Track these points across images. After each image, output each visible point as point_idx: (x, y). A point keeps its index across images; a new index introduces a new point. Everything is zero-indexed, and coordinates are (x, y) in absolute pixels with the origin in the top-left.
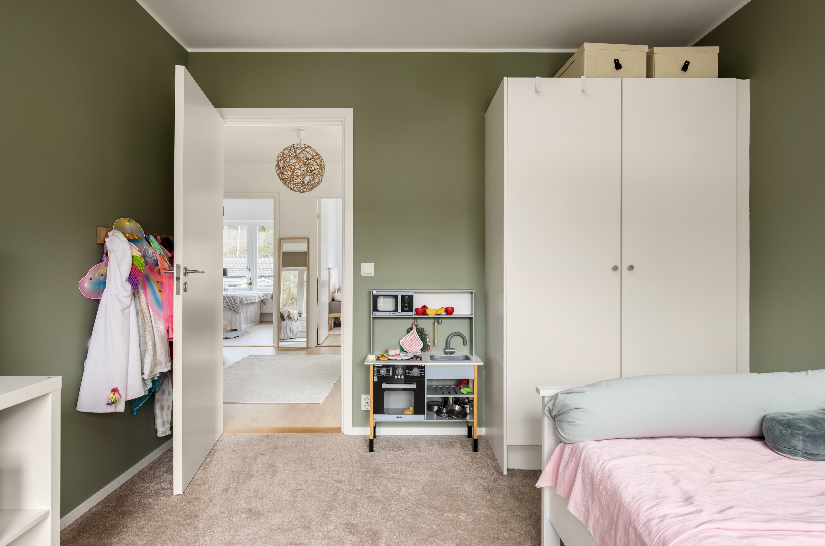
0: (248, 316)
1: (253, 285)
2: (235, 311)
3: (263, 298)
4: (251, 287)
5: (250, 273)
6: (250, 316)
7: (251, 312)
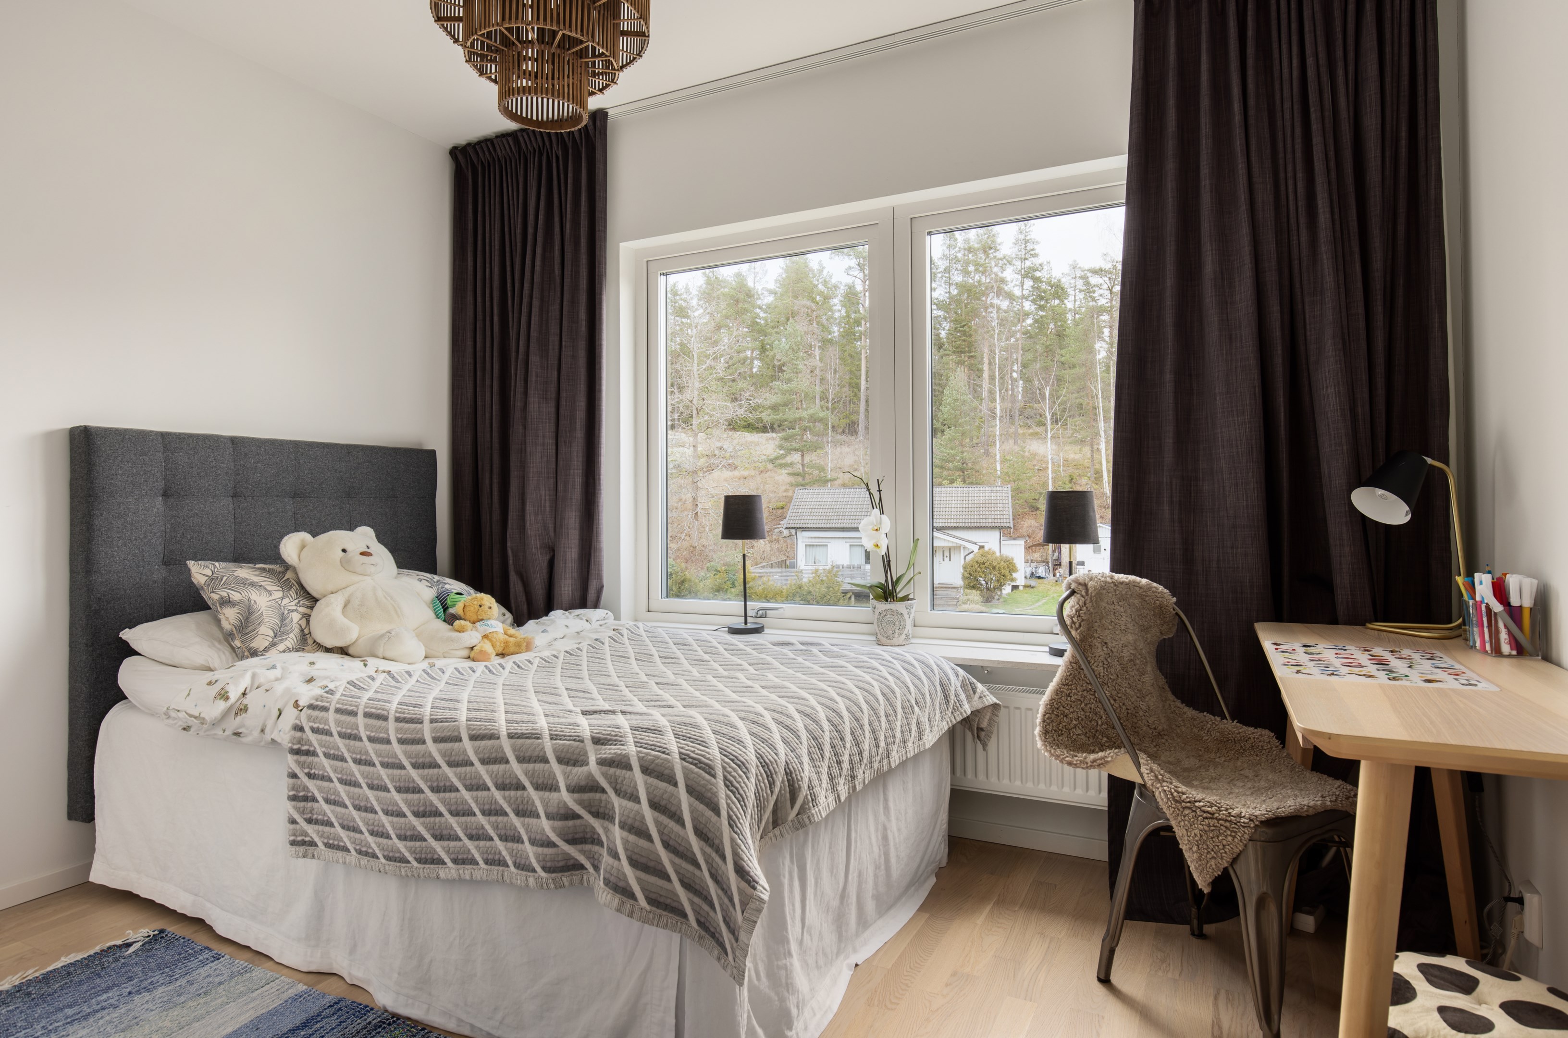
0: (860, 875)
1: (906, 598)
2: (713, 935)
3: (969, 698)
4: (893, 612)
5: (886, 523)
6: (877, 867)
7: (885, 829)
